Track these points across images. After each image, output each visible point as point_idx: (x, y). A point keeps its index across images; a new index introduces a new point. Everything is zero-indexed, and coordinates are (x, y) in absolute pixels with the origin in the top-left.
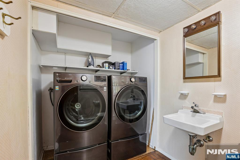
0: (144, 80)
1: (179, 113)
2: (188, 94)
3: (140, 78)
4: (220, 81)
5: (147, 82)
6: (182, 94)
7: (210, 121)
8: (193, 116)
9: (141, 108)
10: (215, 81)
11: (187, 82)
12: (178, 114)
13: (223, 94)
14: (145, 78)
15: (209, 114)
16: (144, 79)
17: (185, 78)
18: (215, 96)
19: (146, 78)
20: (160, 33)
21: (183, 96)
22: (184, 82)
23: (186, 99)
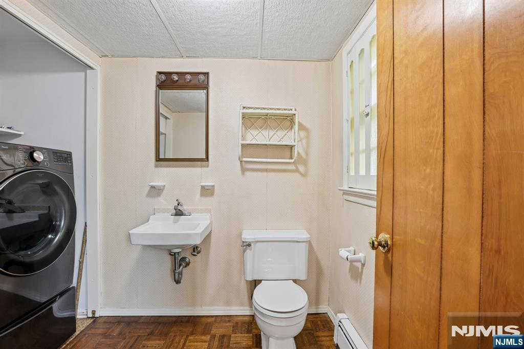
0: (65, 158)
1: (150, 221)
2: (164, 186)
3: (56, 153)
4: (208, 166)
5: (72, 162)
6: (153, 187)
7: (199, 224)
8: (175, 222)
9: (60, 225)
10: (201, 167)
11: (162, 167)
12: (149, 224)
13: (212, 184)
14: (67, 154)
15: (197, 214)
16: (66, 156)
17: (158, 159)
18: (203, 187)
19: (70, 155)
20: (104, 58)
21: (155, 191)
22: (156, 166)
23: (160, 196)
